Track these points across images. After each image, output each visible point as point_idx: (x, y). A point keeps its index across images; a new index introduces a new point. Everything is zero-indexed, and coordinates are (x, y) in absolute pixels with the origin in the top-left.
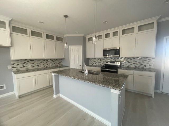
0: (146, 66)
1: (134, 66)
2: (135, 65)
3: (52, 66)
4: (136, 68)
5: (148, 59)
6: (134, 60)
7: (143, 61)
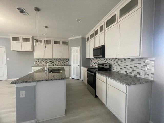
0: (139, 73)
1: (125, 72)
2: (126, 70)
3: (60, 64)
4: (127, 75)
5: (142, 61)
6: (124, 63)
7: (136, 65)
